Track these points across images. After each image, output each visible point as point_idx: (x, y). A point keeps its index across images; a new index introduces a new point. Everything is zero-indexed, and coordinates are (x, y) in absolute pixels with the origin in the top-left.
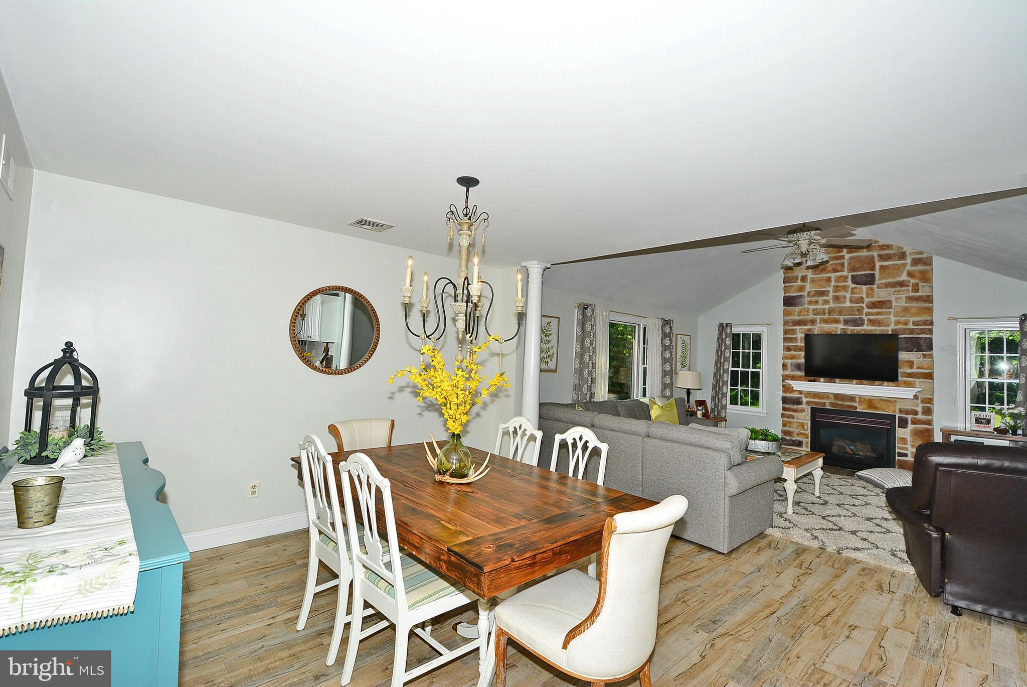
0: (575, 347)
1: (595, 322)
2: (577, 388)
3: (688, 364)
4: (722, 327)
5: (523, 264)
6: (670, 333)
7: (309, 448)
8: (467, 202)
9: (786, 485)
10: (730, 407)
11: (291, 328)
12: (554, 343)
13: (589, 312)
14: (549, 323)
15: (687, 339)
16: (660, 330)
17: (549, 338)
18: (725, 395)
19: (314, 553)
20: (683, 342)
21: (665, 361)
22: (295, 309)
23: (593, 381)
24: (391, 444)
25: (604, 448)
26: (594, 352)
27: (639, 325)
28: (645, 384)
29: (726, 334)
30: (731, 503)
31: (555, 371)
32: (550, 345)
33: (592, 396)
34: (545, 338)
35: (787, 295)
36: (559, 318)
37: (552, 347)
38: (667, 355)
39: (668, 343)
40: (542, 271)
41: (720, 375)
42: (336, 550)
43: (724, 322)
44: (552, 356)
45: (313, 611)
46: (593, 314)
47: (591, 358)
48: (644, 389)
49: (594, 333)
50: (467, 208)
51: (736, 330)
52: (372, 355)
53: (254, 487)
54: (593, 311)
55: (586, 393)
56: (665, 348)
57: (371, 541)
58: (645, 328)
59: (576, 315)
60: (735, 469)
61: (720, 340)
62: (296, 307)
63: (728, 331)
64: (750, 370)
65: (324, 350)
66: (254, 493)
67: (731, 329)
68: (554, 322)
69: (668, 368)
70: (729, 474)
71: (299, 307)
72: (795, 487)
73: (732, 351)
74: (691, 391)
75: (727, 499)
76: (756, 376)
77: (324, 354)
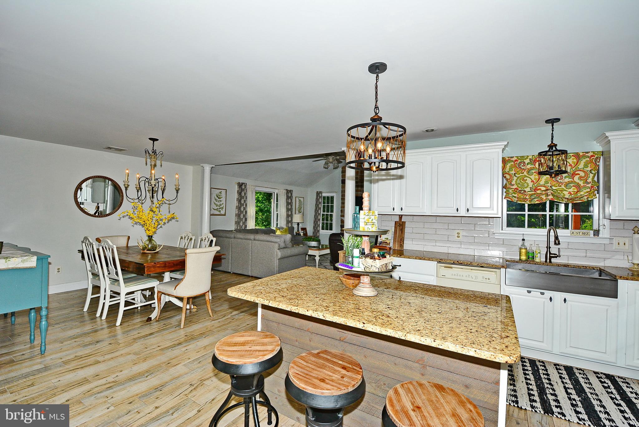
0: (236, 203)
1: (246, 191)
2: (237, 223)
3: (303, 211)
4: (318, 194)
5: (201, 165)
6: (291, 196)
7: (86, 242)
8: (153, 147)
9: (316, 258)
10: (321, 231)
11: (75, 196)
12: (224, 202)
13: (243, 187)
14: (221, 192)
15: (302, 199)
16: (286, 195)
17: (221, 200)
18: (319, 226)
19: (90, 283)
20: (300, 201)
21: (288, 210)
22: (77, 187)
23: (246, 220)
24: (129, 245)
25: (214, 239)
26: (246, 206)
27: (274, 193)
28: (277, 221)
29: (319, 196)
30: (279, 262)
31: (225, 215)
32: (221, 203)
33: (246, 226)
34: (218, 199)
35: (343, 179)
36: (226, 190)
37: (223, 204)
38: (290, 207)
39: (290, 201)
40: (210, 169)
41: (317, 216)
42: (99, 279)
43: (319, 191)
44: (222, 208)
45: (90, 305)
46: (245, 187)
47: (244, 209)
48: (277, 223)
49: (246, 197)
50: (153, 149)
51: (324, 195)
52: (119, 208)
53: (59, 269)
54: (245, 186)
55: (242, 225)
56: (288, 204)
57: (111, 268)
58: (277, 194)
59: (236, 188)
60: (281, 250)
61: (317, 200)
62: (77, 186)
63: (320, 195)
64: (329, 213)
65: (96, 207)
66: (59, 272)
67: (322, 194)
68: (224, 192)
69: (290, 213)
70: (278, 251)
71: (78, 186)
72: (319, 258)
73: (322, 204)
74: (299, 223)
75: (277, 260)
76: (331, 216)
77: (96, 210)
